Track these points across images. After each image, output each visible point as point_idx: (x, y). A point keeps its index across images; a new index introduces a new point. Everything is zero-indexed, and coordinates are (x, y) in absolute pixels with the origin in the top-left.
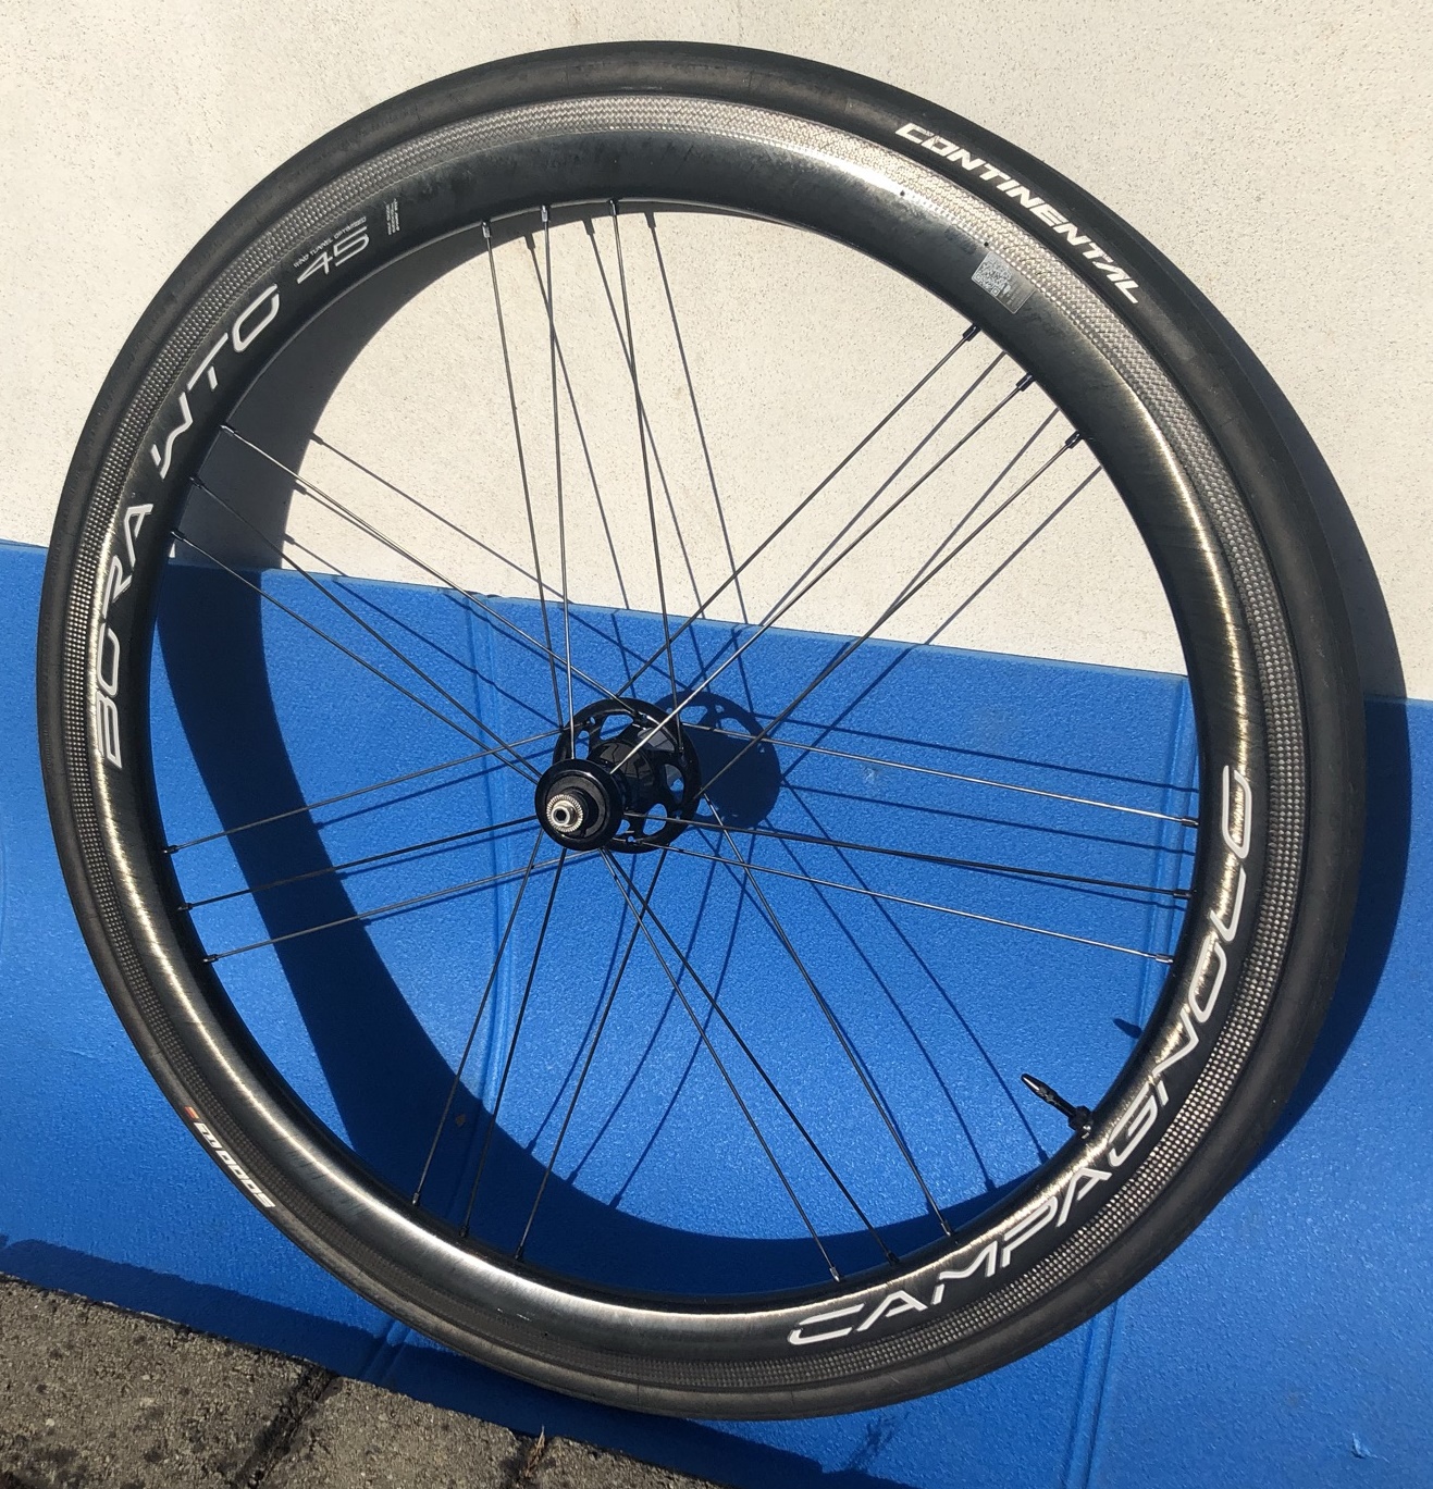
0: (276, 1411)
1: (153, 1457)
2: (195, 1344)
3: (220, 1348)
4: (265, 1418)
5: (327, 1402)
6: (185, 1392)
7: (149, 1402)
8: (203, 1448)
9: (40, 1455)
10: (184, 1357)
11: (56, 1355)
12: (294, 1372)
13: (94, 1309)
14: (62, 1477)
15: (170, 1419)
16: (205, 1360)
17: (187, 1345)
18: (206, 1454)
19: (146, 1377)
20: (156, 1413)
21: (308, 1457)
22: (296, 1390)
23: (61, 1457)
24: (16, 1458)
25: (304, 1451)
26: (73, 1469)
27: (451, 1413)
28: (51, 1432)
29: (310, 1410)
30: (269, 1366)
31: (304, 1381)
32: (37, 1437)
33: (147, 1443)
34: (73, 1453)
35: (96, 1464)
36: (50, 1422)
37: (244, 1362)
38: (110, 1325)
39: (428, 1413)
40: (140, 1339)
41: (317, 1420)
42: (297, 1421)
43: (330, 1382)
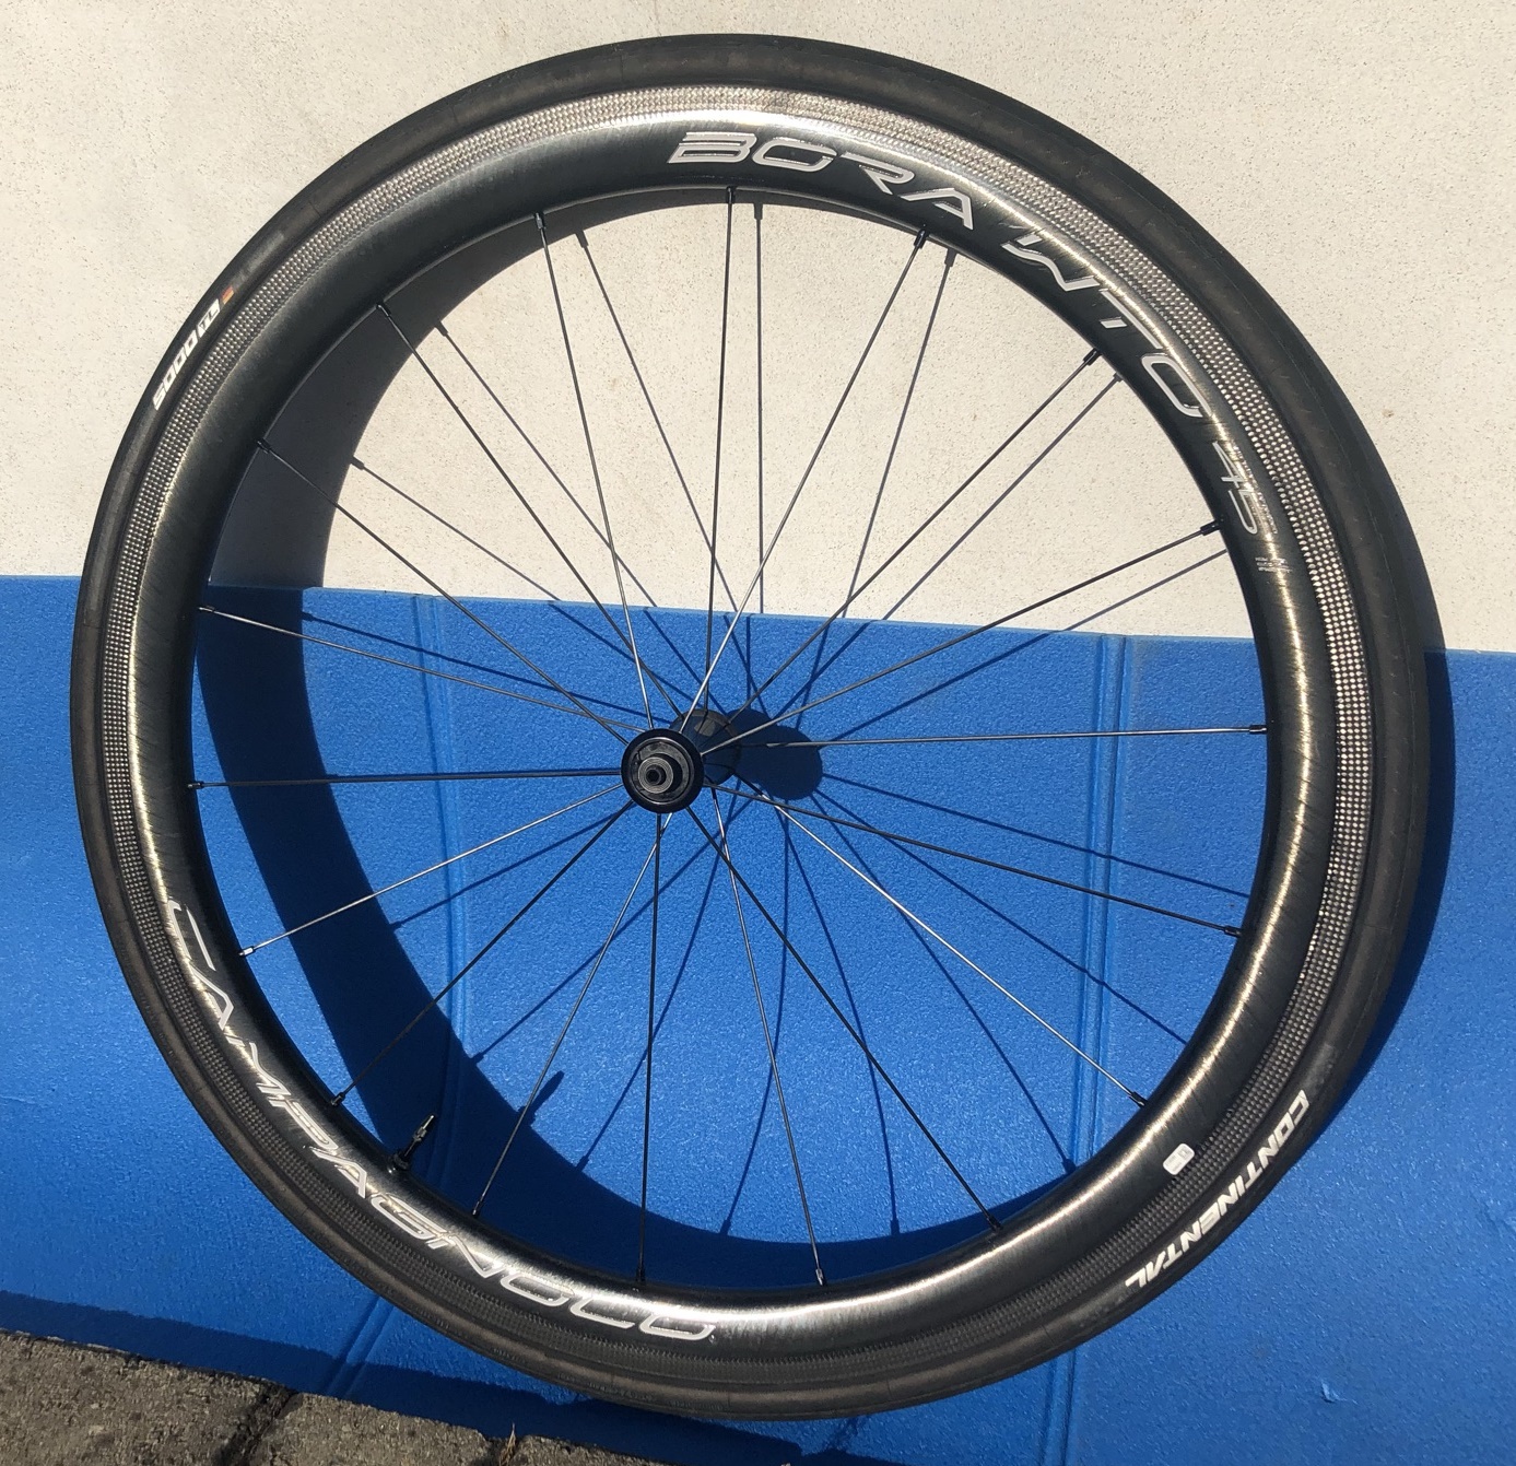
0: (232, 1432)
2: (146, 1371)
3: (172, 1373)
4: (222, 1437)
5: (288, 1417)
6: (137, 1417)
10: (135, 1385)
12: (251, 1391)
13: (37, 1344)
15: (121, 1445)
16: (156, 1385)
17: (137, 1373)
19: (95, 1406)
20: (106, 1440)
22: (254, 1408)
27: (417, 1420)
29: (269, 1427)
30: (225, 1387)
31: (263, 1399)
37: (198, 1385)
38: (55, 1358)
39: (393, 1421)
40: (89, 1370)
41: (278, 1436)
42: (258, 1437)
43: (290, 1399)
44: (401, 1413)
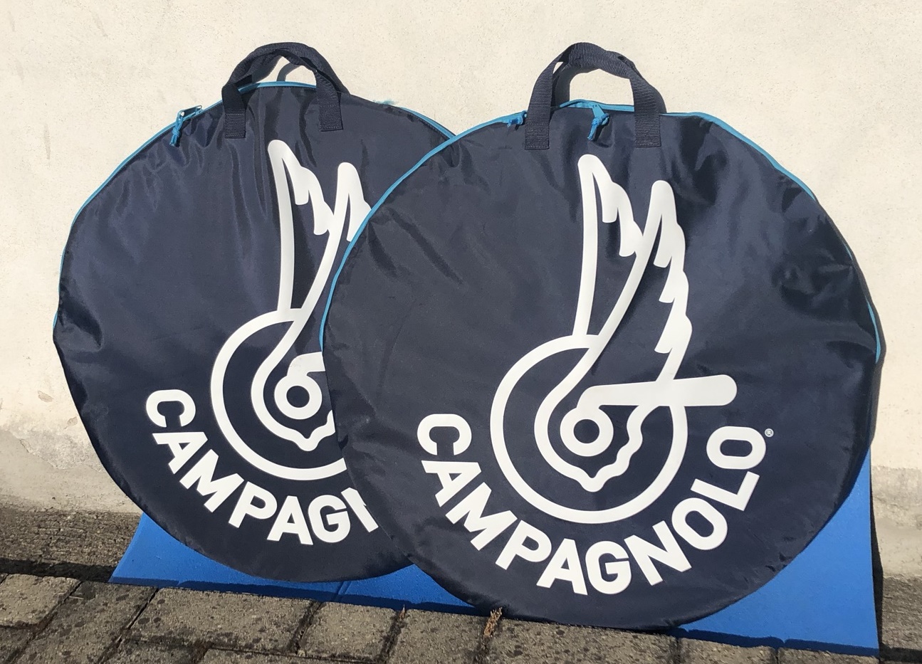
0: (304, 614)
1: (262, 631)
2: (267, 599)
4: (300, 616)
5: (322, 609)
6: (268, 612)
7: (255, 616)
8: (280, 626)
9: (218, 635)
10: (264, 603)
11: (214, 608)
12: (307, 602)
13: (224, 594)
14: (230, 640)
15: (264, 620)
16: (272, 603)
18: (282, 627)
19: (251, 610)
20: (260, 619)
21: (320, 624)
22: (309, 607)
23: (228, 635)
24: (210, 637)
25: (317, 624)
26: (233, 637)
27: (369, 607)
28: (221, 629)
29: (315, 612)
30: (296, 602)
31: (311, 605)
32: (216, 630)
33: (259, 627)
34: (231, 633)
35: (241, 635)
36: (219, 626)
37: (287, 602)
38: (231, 597)
39: (360, 608)
40: (245, 600)
41: (320, 615)
42: (312, 616)
43: (321, 605)
44: (362, 605)
